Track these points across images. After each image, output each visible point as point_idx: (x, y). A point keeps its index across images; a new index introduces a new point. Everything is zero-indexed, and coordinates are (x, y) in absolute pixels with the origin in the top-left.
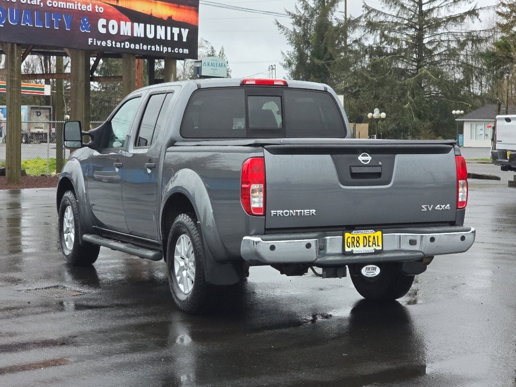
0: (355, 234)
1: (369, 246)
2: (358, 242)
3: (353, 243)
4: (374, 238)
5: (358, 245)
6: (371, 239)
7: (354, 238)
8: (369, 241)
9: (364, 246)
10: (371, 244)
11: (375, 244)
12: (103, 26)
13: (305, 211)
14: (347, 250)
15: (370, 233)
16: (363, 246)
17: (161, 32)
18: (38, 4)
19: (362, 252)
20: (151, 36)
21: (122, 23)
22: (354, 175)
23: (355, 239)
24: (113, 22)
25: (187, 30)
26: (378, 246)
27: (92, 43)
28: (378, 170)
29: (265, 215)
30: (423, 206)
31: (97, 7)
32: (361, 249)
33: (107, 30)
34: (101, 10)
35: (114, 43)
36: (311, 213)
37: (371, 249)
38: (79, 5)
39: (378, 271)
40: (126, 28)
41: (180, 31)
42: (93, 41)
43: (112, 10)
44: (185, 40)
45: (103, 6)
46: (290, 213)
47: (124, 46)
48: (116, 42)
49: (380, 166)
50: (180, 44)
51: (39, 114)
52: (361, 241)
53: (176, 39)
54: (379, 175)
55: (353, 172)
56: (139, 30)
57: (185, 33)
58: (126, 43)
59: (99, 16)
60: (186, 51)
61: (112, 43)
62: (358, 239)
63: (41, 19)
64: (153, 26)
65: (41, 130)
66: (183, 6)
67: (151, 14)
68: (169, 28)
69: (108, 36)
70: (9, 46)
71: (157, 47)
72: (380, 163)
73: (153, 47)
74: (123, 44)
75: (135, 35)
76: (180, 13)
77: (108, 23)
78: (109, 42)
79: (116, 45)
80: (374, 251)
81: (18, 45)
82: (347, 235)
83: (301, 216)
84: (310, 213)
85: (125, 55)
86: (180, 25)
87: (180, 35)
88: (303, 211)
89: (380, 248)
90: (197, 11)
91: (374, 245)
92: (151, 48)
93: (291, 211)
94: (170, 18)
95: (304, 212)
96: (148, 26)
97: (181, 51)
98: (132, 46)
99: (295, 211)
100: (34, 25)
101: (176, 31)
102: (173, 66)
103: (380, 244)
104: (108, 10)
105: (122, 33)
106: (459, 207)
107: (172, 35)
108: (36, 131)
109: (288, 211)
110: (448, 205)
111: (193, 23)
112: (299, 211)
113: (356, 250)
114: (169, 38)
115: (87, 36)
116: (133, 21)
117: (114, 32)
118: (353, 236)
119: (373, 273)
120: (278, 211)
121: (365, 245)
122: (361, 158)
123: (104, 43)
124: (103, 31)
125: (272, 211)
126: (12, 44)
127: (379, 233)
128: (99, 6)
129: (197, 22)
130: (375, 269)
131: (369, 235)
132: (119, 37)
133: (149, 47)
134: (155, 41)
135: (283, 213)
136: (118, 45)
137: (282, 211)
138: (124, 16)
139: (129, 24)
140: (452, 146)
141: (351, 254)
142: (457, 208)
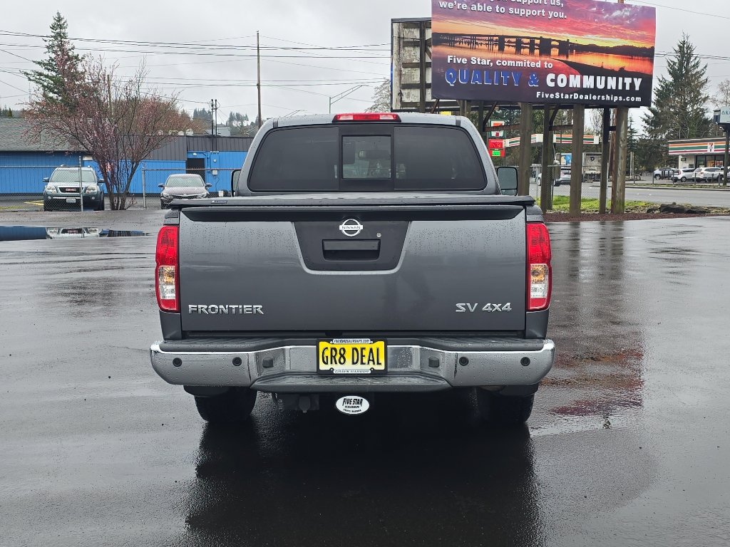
0: (337, 344)
1: (362, 363)
2: (342, 356)
3: (333, 357)
4: (371, 350)
5: (342, 360)
6: (366, 353)
7: (335, 349)
8: (362, 356)
9: (353, 363)
10: (365, 360)
11: (373, 361)
12: (552, 80)
13: (245, 306)
14: (323, 367)
15: (364, 344)
16: (351, 362)
17: (612, 83)
18: (488, 64)
19: (350, 372)
20: (601, 86)
21: (572, 77)
22: (328, 254)
23: (338, 352)
24: (562, 76)
25: (640, 80)
26: (378, 363)
27: (540, 96)
28: (373, 246)
29: (179, 311)
30: (459, 305)
31: (546, 63)
32: (348, 367)
33: (556, 84)
34: (550, 65)
35: (562, 95)
36: (255, 310)
37: (366, 368)
38: (528, 63)
39: (365, 406)
40: (575, 81)
41: (633, 80)
42: (541, 94)
43: (561, 65)
44: (637, 88)
45: (553, 63)
46: (219, 309)
47: (573, 97)
48: (564, 94)
49: (379, 239)
50: (632, 92)
51: (592, 159)
52: (348, 356)
53: (628, 88)
54: (375, 254)
55: (327, 248)
56: (588, 82)
57: (638, 82)
58: (575, 94)
59: (548, 71)
60: (639, 99)
61: (560, 95)
62: (342, 352)
63: (490, 77)
64: (603, 78)
65: (593, 172)
66: (636, 58)
67: (602, 67)
68: (621, 79)
69: (556, 89)
70: (462, 101)
71: (608, 97)
72: (379, 235)
73: (603, 97)
74: (571, 96)
75: (584, 86)
76: (633, 64)
77: (556, 77)
78: (557, 94)
79: (564, 96)
80: (370, 372)
81: (468, 101)
82: (323, 345)
83: (239, 315)
84: (252, 311)
85: (575, 105)
86: (633, 75)
87: (632, 85)
88: (240, 306)
89: (382, 367)
90: (652, 61)
91: (371, 363)
92: (601, 98)
93: (221, 307)
94: (622, 69)
95: (243, 308)
96: (598, 78)
97: (633, 99)
98: (581, 97)
99: (227, 306)
100: (483, 82)
101: (628, 81)
102: (625, 113)
103: (382, 360)
104: (557, 66)
105: (571, 86)
106: (531, 308)
107: (624, 84)
108: (590, 172)
109: (216, 307)
111: (648, 73)
112: (234, 307)
113: (338, 368)
114: (620, 87)
115: (535, 90)
116: (582, 74)
117: (562, 85)
118: (333, 346)
119: (357, 409)
120: (200, 306)
121: (355, 361)
122: (343, 227)
123: (552, 96)
124: (551, 84)
125: (190, 306)
126: (464, 100)
127: (381, 344)
128: (548, 62)
129: (652, 71)
130: (360, 402)
131: (363, 346)
132: (567, 89)
133: (599, 97)
134: (605, 91)
135: (207, 309)
136: (567, 97)
137: (206, 307)
138: (574, 70)
139: (578, 77)
140: (521, 207)
141: (329, 374)
142: (527, 309)
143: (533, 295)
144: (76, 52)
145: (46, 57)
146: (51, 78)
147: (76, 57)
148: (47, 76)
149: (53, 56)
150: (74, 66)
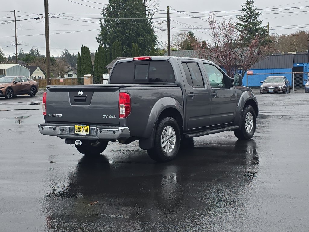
0: (79, 126)
2: (80, 130)
3: (78, 130)
6: (85, 129)
9: (82, 132)
14: (76, 132)
19: (81, 134)
22: (75, 100)
28: (84, 98)
29: (46, 115)
30: (104, 116)
36: (61, 116)
37: (84, 133)
39: (81, 143)
46: (54, 115)
49: (86, 97)
54: (84, 101)
62: (80, 128)
72: (86, 95)
82: (76, 126)
83: (57, 117)
91: (86, 132)
95: (58, 115)
103: (88, 132)
106: (121, 117)
110: (115, 116)
112: (56, 115)
113: (79, 133)
118: (78, 127)
119: (79, 144)
122: (79, 93)
125: (48, 114)
127: (88, 127)
130: (80, 142)
131: (84, 127)
135: (51, 115)
140: (119, 88)
141: (77, 134)
142: (119, 118)
143: (121, 114)
144: (257, 11)
145: (241, 15)
146: (244, 26)
147: (257, 14)
148: (241, 25)
149: (246, 14)
150: (256, 18)
